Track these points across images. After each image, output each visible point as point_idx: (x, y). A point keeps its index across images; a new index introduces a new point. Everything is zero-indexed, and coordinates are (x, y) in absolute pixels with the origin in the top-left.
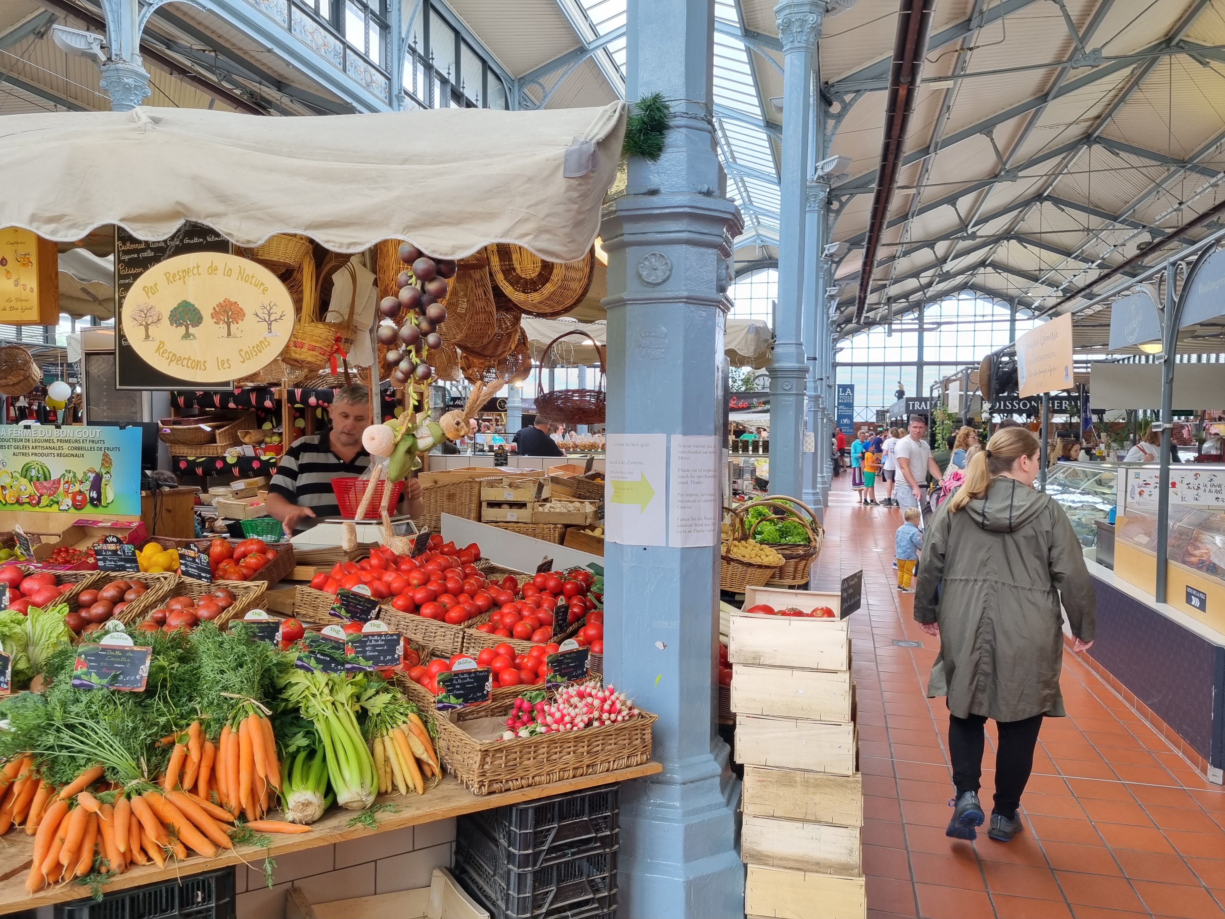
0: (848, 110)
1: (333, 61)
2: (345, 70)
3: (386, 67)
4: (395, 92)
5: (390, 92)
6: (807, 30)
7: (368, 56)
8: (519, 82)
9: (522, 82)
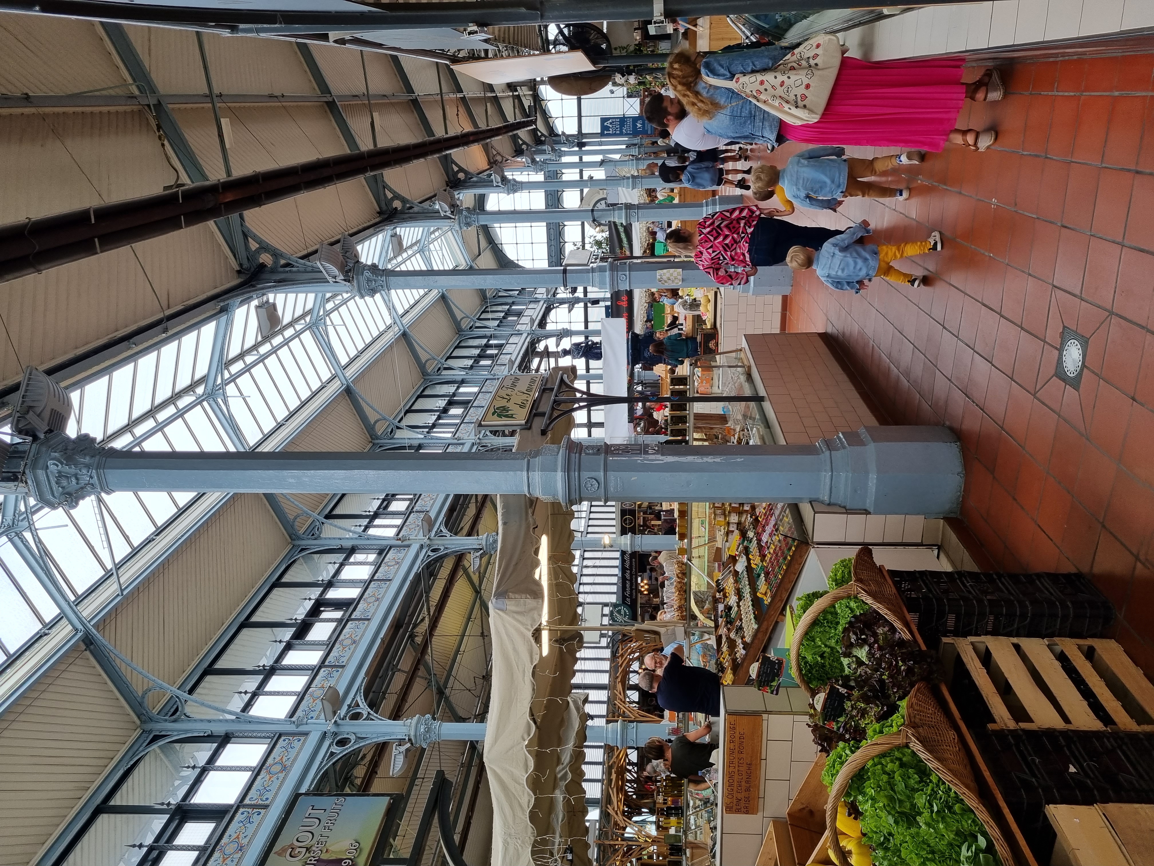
0: (268, 244)
1: (255, 825)
2: (266, 807)
3: (268, 737)
4: (292, 728)
5: (293, 734)
6: (73, 470)
7: (255, 768)
8: (294, 540)
9: (294, 537)
